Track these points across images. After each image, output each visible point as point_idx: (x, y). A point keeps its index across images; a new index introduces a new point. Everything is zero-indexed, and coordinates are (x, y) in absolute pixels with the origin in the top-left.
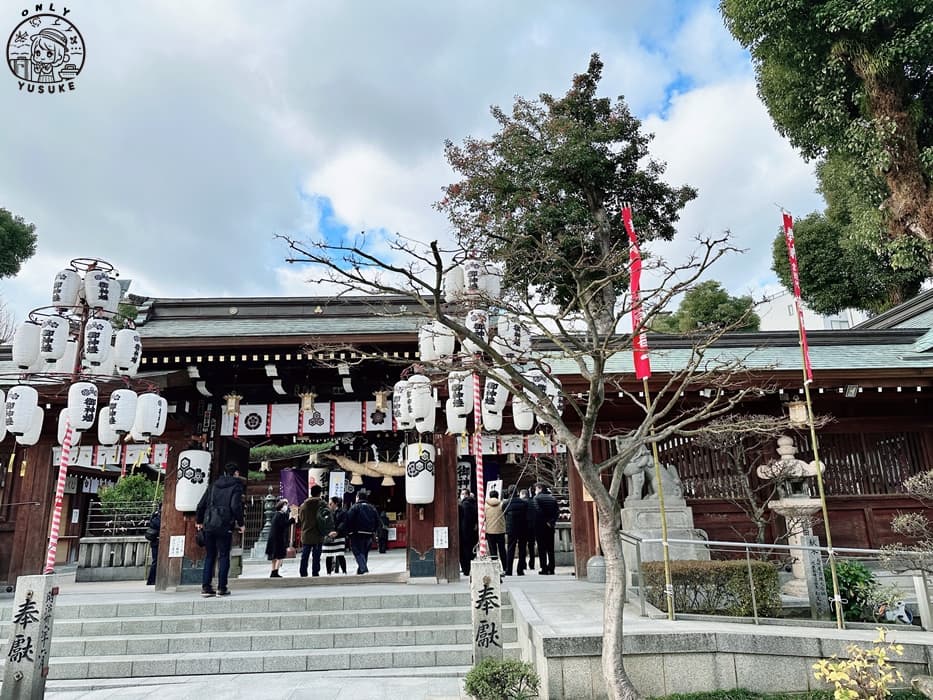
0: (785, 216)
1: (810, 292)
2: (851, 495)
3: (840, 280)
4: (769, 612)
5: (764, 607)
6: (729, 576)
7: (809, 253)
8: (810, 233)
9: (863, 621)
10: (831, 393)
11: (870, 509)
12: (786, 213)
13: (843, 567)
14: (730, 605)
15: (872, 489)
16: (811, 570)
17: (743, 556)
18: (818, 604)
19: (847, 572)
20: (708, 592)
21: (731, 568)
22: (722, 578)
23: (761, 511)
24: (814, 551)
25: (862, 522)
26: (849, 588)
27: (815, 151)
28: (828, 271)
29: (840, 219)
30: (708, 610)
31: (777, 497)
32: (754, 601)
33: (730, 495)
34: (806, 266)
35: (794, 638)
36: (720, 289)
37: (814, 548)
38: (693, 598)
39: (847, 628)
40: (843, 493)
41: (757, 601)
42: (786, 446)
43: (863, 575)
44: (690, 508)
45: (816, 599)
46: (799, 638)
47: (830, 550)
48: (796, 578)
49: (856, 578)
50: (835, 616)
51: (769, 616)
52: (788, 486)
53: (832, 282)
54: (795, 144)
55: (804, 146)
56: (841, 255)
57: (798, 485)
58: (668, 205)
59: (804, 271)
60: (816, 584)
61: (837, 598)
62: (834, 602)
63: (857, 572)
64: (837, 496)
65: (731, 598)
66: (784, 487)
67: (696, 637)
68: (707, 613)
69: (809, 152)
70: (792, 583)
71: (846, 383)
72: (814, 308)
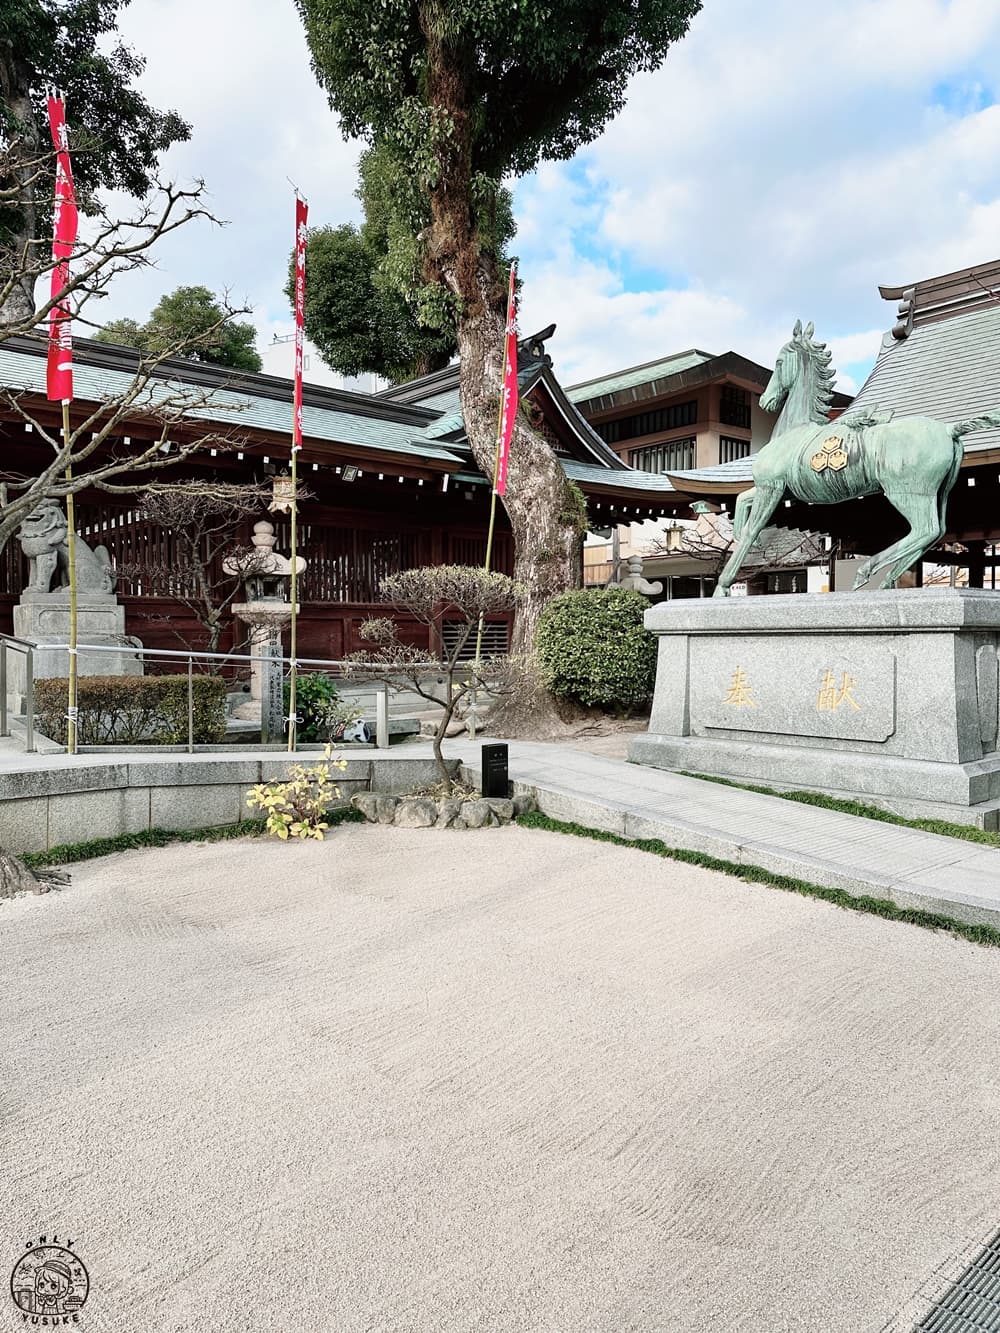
0: (299, 203)
1: (329, 337)
2: (332, 602)
3: (364, 329)
4: (207, 737)
5: (205, 732)
6: (161, 695)
7: (333, 281)
8: (340, 252)
9: (318, 742)
10: (326, 472)
11: (350, 620)
12: (301, 199)
13: (306, 683)
14: (159, 731)
15: (355, 596)
16: (268, 685)
17: (184, 669)
18: (270, 725)
19: (310, 688)
20: (130, 716)
21: (166, 685)
22: (151, 699)
23: (217, 613)
24: (275, 663)
25: (339, 634)
26: (308, 706)
27: (358, 126)
28: (354, 313)
29: (376, 244)
30: (129, 740)
31: (242, 598)
32: (191, 725)
33: (183, 593)
34: (328, 299)
35: (231, 763)
36: (213, 303)
37: (276, 659)
38: (109, 726)
39: (298, 750)
40: (324, 600)
41: (195, 725)
42: (263, 533)
43: (326, 691)
44: (122, 608)
45: (269, 721)
46: (236, 763)
47: (293, 662)
48: (253, 699)
49: (318, 694)
50: (287, 737)
51: (208, 743)
52: (260, 586)
53: (356, 330)
54: (334, 104)
55: (344, 113)
56: (371, 296)
57: (271, 585)
58: (142, 136)
59: (324, 305)
60: (272, 702)
61: (293, 717)
62: (288, 722)
63: (321, 688)
64: (316, 602)
65: (163, 723)
66: (254, 587)
67: (99, 771)
68: (125, 743)
69: (350, 126)
70: (248, 705)
71: (345, 462)
72: (330, 362)
